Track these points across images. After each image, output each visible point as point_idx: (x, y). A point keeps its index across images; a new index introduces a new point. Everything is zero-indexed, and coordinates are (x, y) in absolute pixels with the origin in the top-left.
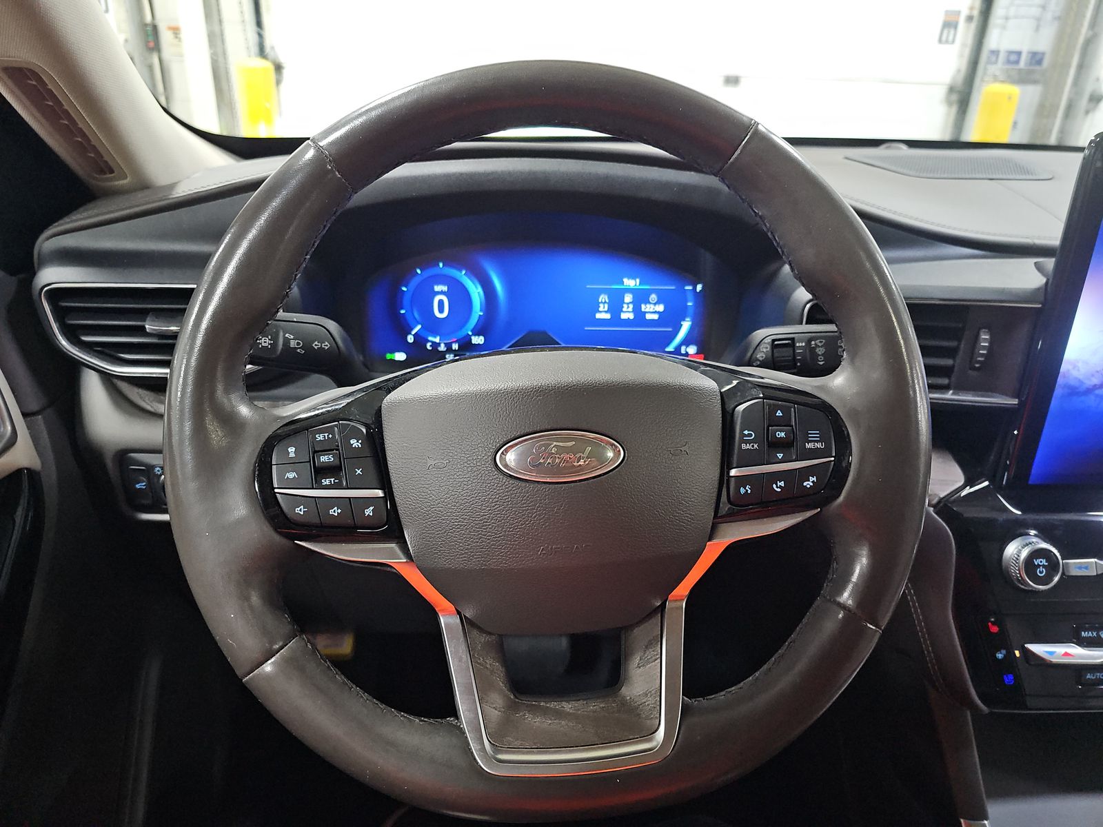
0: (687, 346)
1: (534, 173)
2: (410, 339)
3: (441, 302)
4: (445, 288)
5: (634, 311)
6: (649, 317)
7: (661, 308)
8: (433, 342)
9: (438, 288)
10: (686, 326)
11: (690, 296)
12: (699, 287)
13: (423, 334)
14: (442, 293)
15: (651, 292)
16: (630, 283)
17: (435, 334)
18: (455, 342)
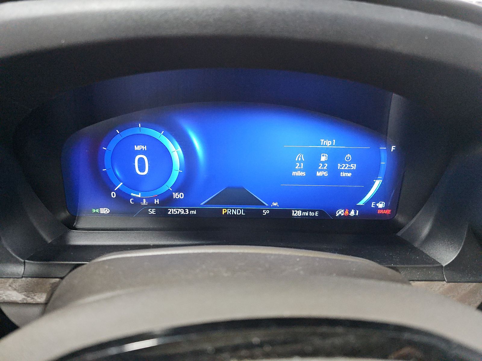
0: (377, 202)
1: (232, 10)
2: (113, 195)
3: (141, 161)
4: (144, 148)
5: (329, 170)
6: (343, 174)
7: (354, 167)
8: (134, 197)
9: (137, 148)
10: (377, 184)
11: (384, 156)
12: (393, 148)
13: (126, 190)
14: (141, 152)
15: (346, 152)
16: (327, 143)
17: (137, 190)
18: (156, 198)
